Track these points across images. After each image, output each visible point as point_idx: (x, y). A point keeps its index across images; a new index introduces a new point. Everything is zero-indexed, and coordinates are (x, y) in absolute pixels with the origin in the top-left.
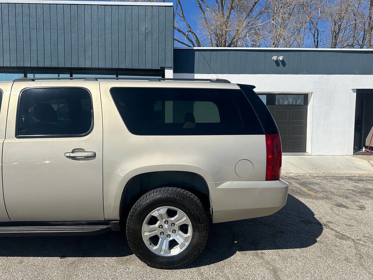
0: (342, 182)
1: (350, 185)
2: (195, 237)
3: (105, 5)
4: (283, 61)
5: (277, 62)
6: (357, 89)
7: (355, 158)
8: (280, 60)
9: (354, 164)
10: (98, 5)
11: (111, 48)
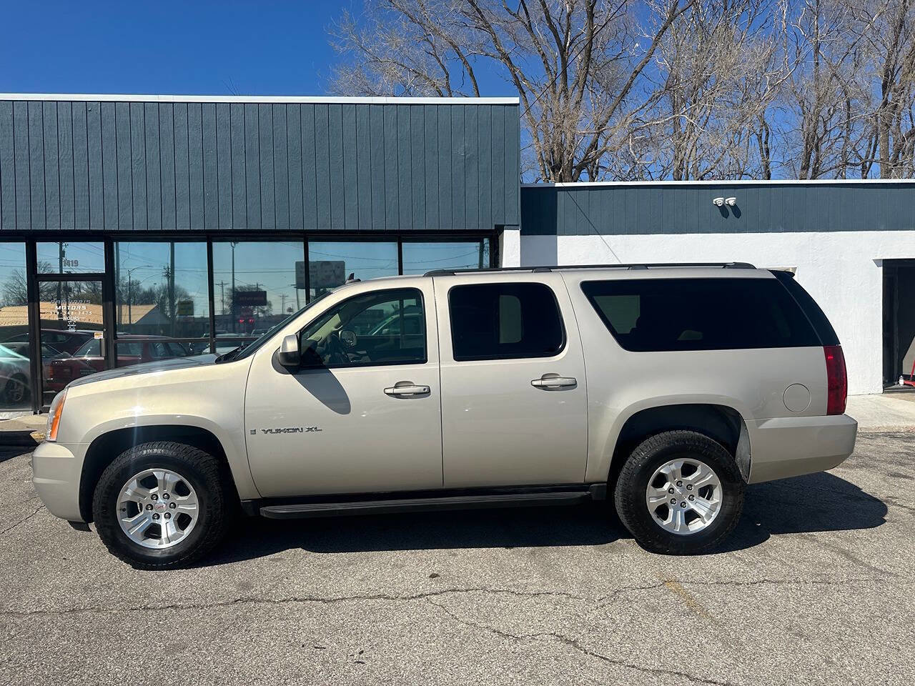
0: (880, 442)
1: (897, 446)
2: (727, 503)
3: (383, 104)
4: (735, 208)
5: (723, 209)
6: (884, 260)
7: (889, 399)
8: (729, 204)
9: (890, 409)
10: (370, 104)
11: (397, 191)
